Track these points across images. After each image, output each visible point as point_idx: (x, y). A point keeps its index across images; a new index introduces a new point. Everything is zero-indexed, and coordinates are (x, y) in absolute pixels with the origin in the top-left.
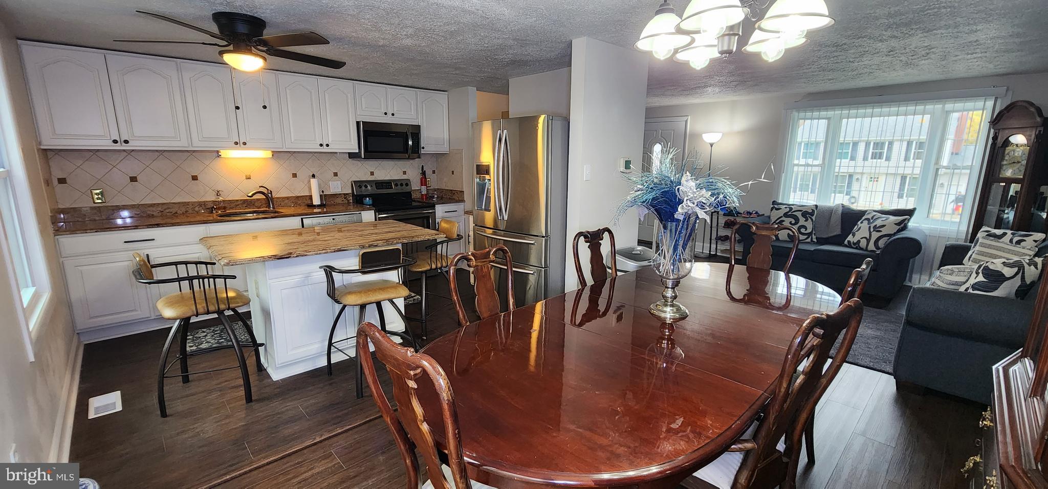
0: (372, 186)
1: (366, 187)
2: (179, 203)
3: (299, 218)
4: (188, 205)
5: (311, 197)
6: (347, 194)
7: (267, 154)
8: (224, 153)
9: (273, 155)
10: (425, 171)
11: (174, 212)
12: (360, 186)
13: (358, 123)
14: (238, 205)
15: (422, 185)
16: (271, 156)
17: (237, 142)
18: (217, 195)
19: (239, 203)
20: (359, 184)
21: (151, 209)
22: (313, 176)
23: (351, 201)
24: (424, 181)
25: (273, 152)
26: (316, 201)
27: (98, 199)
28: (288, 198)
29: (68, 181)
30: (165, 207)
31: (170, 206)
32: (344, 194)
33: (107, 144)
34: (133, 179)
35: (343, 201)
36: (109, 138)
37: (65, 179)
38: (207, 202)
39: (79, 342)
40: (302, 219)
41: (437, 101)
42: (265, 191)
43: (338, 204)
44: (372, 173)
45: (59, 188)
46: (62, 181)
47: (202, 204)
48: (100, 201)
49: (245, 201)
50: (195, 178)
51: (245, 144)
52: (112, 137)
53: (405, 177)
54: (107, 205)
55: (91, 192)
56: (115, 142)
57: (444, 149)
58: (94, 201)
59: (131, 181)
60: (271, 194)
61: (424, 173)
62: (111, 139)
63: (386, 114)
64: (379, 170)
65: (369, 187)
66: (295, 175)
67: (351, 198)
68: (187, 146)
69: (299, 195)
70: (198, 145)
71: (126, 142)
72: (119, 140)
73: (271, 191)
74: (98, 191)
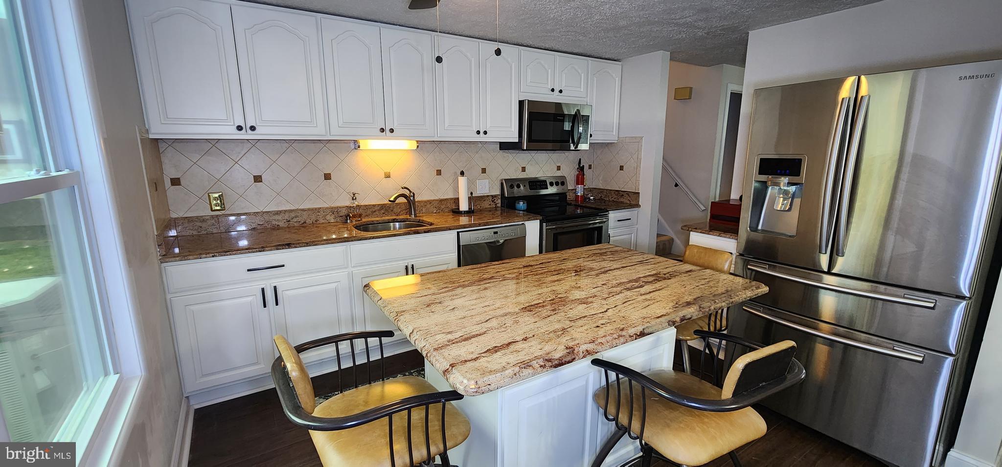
0: (525, 186)
1: (518, 186)
2: (309, 210)
3: (455, 232)
4: (319, 212)
5: (456, 201)
6: (495, 196)
7: (412, 145)
8: (363, 143)
9: (418, 146)
10: (583, 166)
11: (302, 222)
12: (512, 187)
13: (521, 103)
14: (375, 212)
15: (578, 183)
16: (416, 148)
17: (382, 129)
18: (353, 199)
19: (376, 208)
20: (512, 183)
21: (277, 217)
22: (462, 173)
23: (499, 205)
24: (580, 179)
25: (417, 142)
26: (464, 206)
27: (216, 206)
28: (430, 202)
29: (182, 182)
30: (293, 215)
31: (298, 214)
32: (492, 196)
33: (228, 131)
34: (258, 179)
35: (490, 205)
36: (232, 124)
37: (179, 179)
38: (340, 208)
39: (188, 407)
40: (458, 233)
41: (609, 73)
42: (407, 192)
43: (486, 210)
44: (524, 169)
45: (171, 191)
46: (176, 182)
47: (334, 211)
48: (218, 208)
49: (383, 206)
50: (327, 177)
51: (392, 131)
52: (236, 124)
53: (559, 174)
54: (226, 213)
55: (209, 196)
56: (240, 128)
57: (612, 137)
58: (211, 209)
59: (255, 182)
60: (414, 197)
61: (581, 169)
62: (234, 125)
63: (553, 90)
64: (531, 165)
65: (522, 187)
66: (439, 173)
67: (499, 201)
68: (324, 133)
69: (442, 198)
70: (336, 133)
71: (253, 128)
72: (243, 126)
73: (413, 193)
74: (217, 195)
